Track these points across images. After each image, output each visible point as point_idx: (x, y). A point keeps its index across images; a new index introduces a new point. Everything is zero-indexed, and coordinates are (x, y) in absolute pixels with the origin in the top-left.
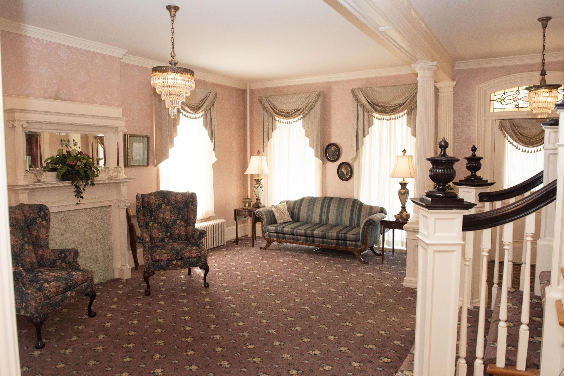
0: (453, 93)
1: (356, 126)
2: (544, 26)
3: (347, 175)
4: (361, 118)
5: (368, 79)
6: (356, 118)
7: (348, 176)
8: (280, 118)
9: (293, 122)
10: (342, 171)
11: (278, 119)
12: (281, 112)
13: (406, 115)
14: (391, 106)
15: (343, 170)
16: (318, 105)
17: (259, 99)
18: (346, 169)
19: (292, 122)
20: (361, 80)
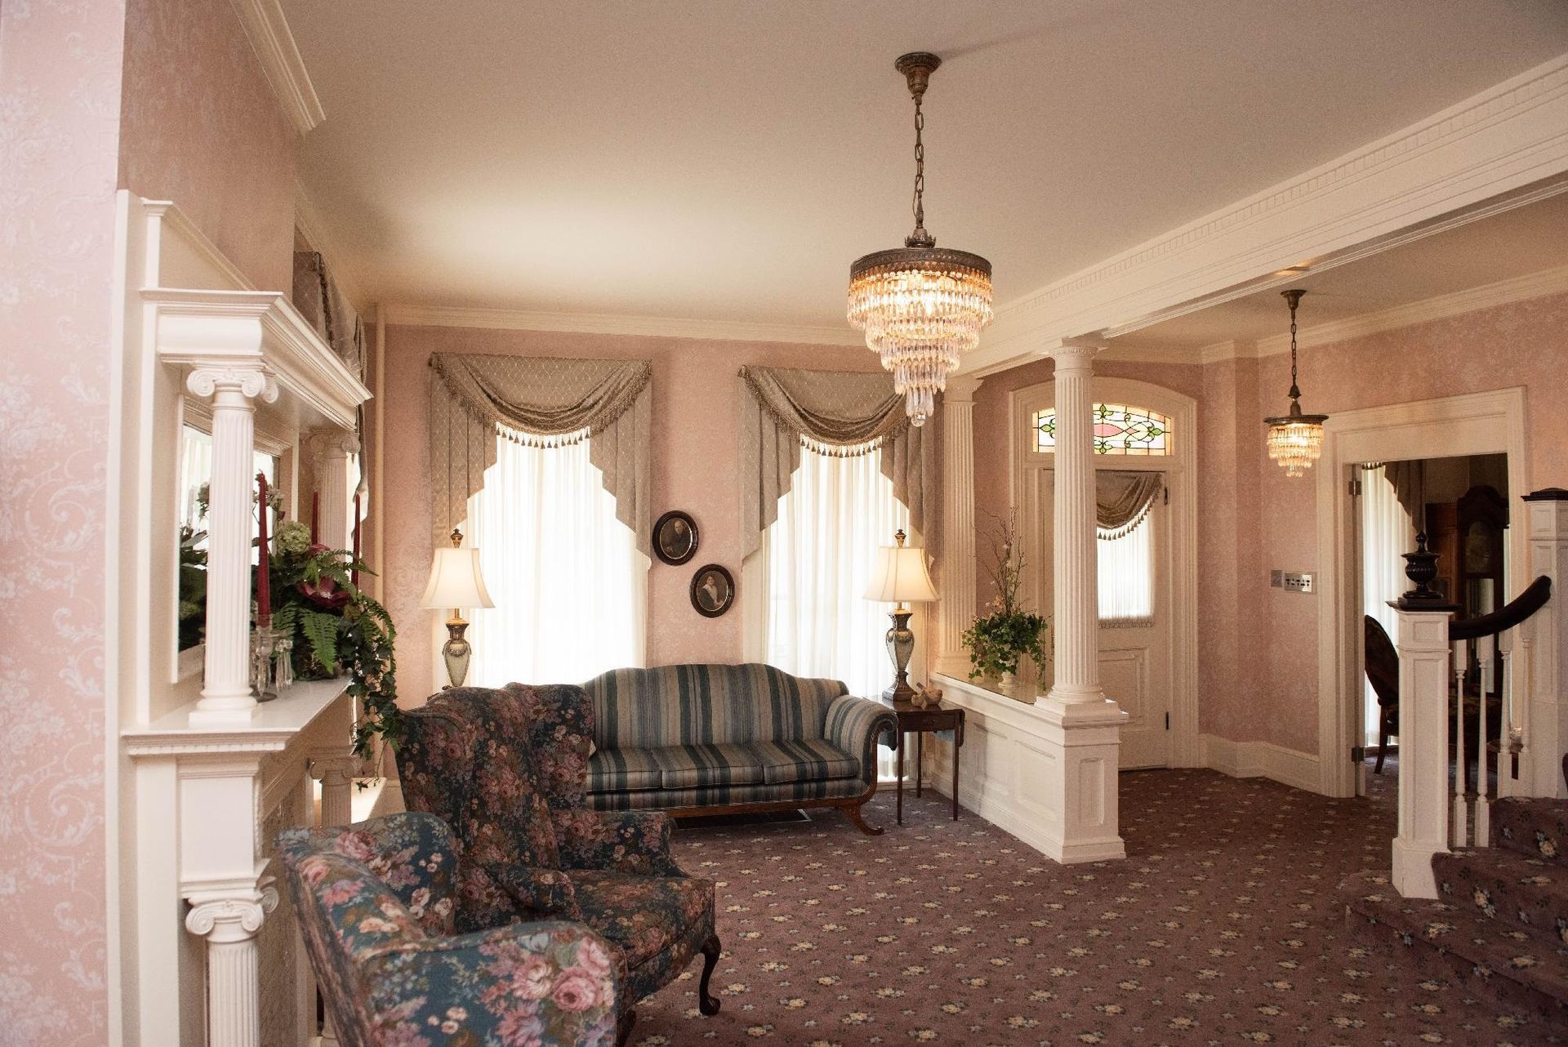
0: (973, 404)
1: (757, 467)
2: (1294, 306)
3: (718, 601)
4: (769, 446)
5: (771, 346)
6: (757, 446)
7: (722, 604)
8: (514, 428)
9: (563, 444)
10: (705, 590)
11: (509, 431)
12: (521, 409)
13: (880, 449)
14: (848, 421)
15: (706, 587)
16: (644, 399)
17: (430, 364)
18: (716, 584)
19: (560, 445)
20: (755, 344)
